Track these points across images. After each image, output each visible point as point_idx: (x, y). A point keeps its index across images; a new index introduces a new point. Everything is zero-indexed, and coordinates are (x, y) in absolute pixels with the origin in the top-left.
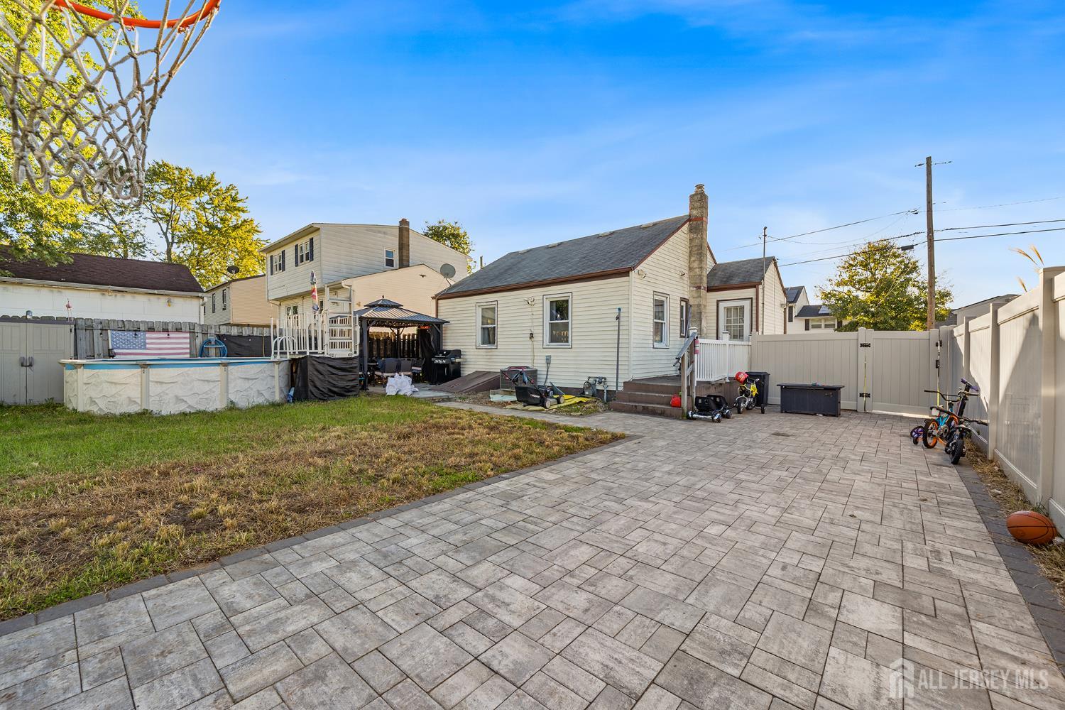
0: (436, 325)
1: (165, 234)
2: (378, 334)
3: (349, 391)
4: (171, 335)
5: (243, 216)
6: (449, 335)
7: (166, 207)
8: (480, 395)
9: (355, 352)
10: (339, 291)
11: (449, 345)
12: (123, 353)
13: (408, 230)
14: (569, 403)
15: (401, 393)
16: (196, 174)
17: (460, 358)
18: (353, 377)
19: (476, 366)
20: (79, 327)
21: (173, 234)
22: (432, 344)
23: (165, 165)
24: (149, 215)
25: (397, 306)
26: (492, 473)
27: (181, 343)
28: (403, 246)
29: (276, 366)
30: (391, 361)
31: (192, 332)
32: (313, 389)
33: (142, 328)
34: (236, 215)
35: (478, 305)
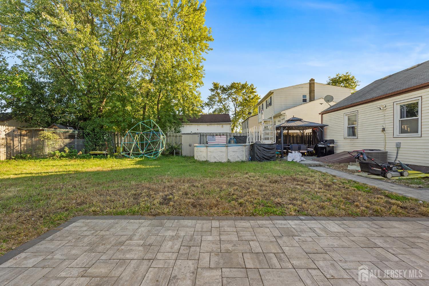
0: (320, 127)
1: (234, 105)
2: (293, 133)
3: (271, 158)
4: (222, 137)
5: (255, 94)
6: (328, 132)
7: (234, 96)
8: (342, 165)
9: (274, 142)
10: (281, 116)
11: (328, 137)
12: (210, 143)
13: (314, 83)
14: (412, 177)
15: (295, 161)
16: (242, 84)
17: (334, 144)
18: (273, 152)
19: (344, 149)
20: (202, 135)
21: (236, 105)
22: (318, 137)
23: (234, 83)
24: (231, 100)
25: (300, 120)
26: (294, 213)
27: (223, 140)
28: (312, 91)
29: (244, 147)
30: (296, 146)
31: (227, 136)
32: (257, 157)
33: (215, 135)
34: (253, 94)
35: (345, 114)
